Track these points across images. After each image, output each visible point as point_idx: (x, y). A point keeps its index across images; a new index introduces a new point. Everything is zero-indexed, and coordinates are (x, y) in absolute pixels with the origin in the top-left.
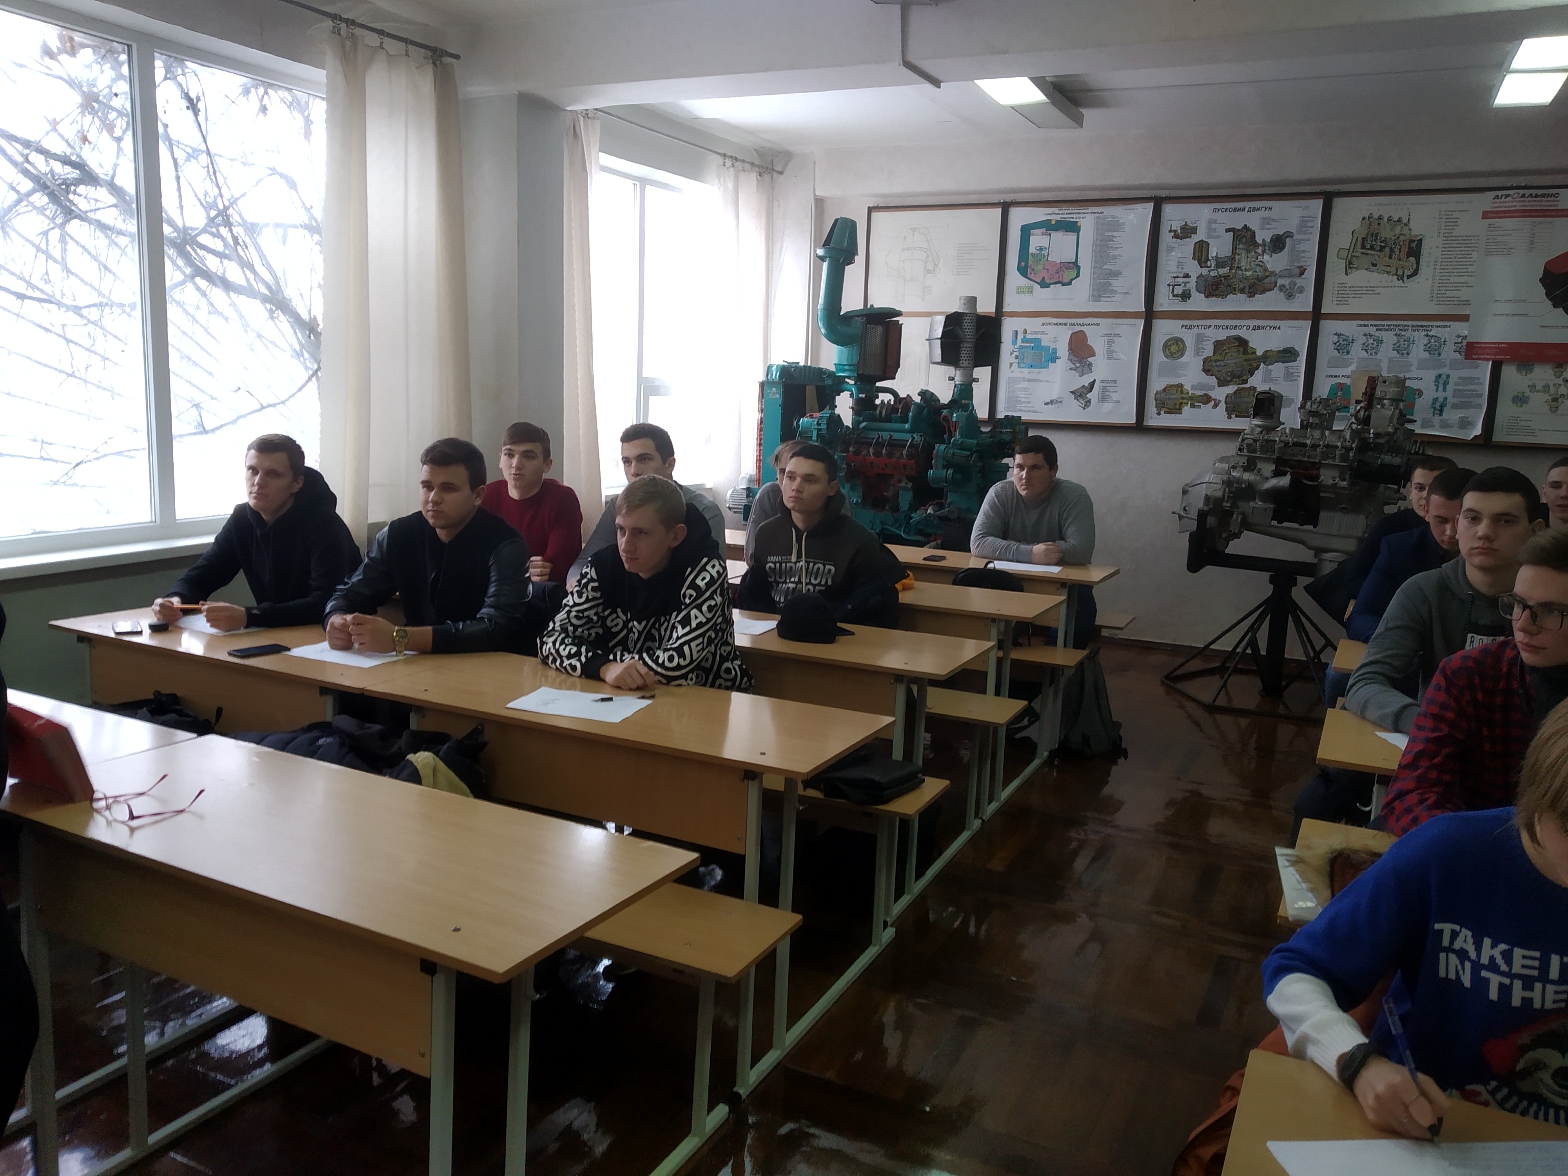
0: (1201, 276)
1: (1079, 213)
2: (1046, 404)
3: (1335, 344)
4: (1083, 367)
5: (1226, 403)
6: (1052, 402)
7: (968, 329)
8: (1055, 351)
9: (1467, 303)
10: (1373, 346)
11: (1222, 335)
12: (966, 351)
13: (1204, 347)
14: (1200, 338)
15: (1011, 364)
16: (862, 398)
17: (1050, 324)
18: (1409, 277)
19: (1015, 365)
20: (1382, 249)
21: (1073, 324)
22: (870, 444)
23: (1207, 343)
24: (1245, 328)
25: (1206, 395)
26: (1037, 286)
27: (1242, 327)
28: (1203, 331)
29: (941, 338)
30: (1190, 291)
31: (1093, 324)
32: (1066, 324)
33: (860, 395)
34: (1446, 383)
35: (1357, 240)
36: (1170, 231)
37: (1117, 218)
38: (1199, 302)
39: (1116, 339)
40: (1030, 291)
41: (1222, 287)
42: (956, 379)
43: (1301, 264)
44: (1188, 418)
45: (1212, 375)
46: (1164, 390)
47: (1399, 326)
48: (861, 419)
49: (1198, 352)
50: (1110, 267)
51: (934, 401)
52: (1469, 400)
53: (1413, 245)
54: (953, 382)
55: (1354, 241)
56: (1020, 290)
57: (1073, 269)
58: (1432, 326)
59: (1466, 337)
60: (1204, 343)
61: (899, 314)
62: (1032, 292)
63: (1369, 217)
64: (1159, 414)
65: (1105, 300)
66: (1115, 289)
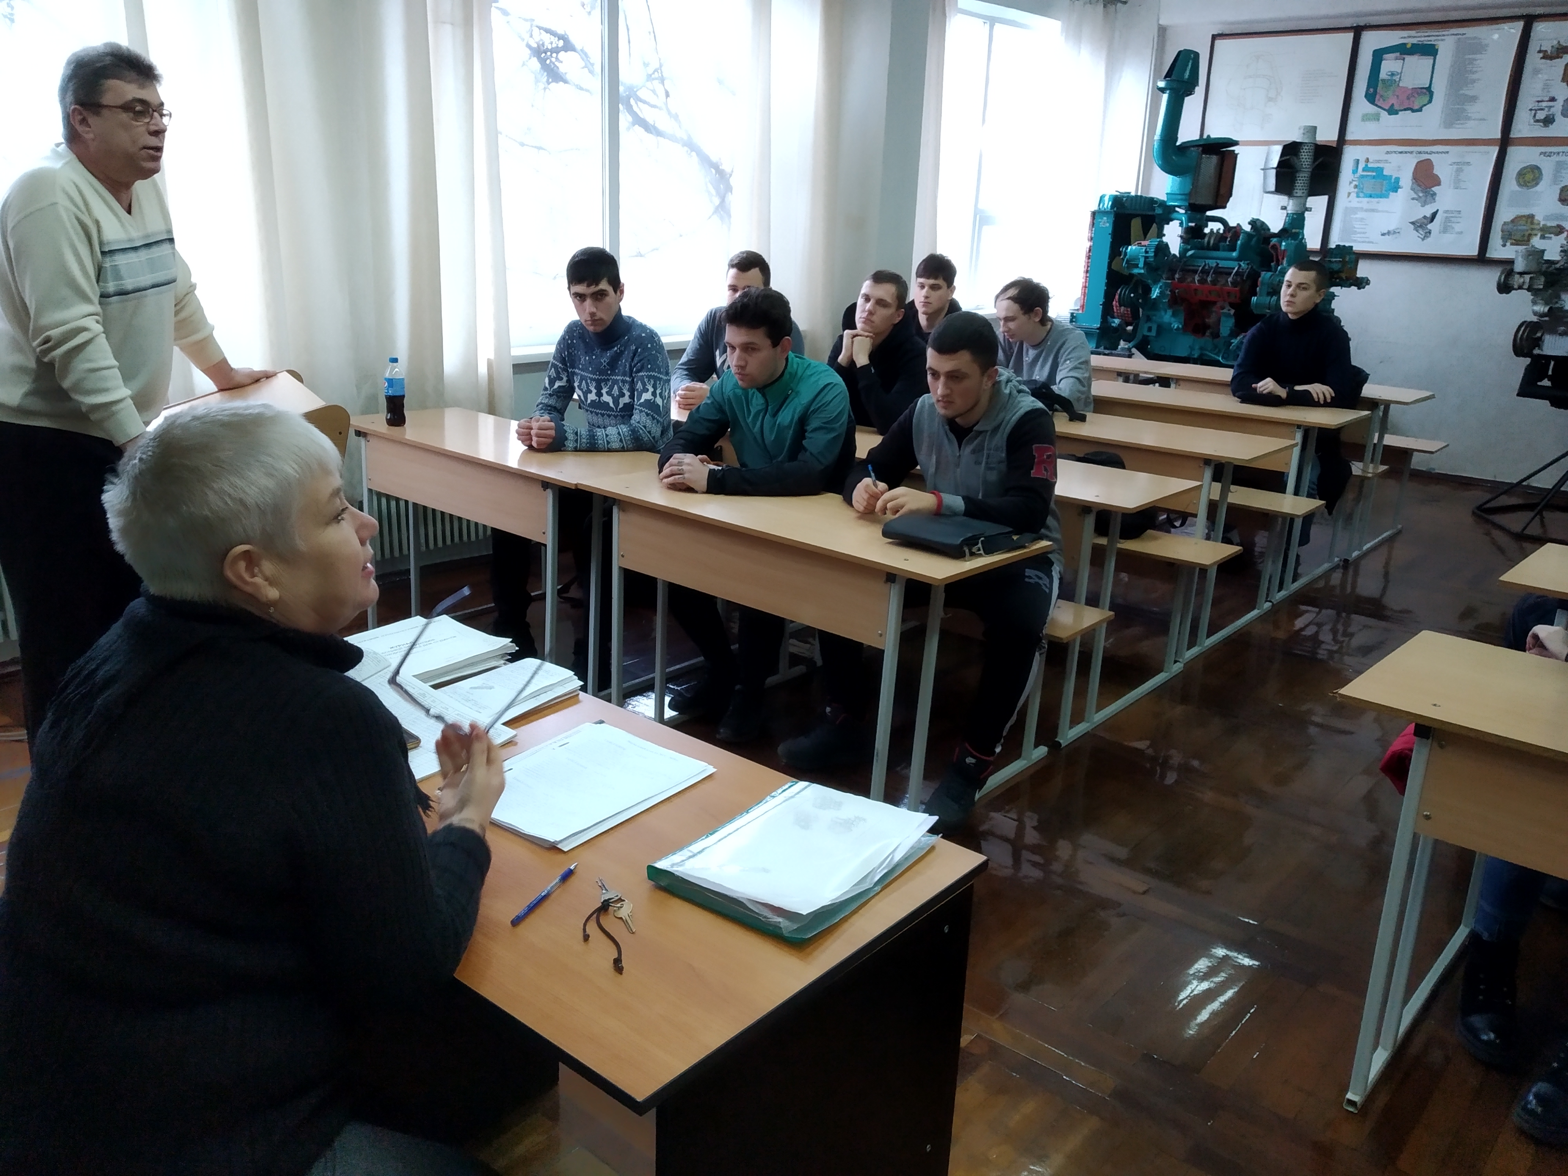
1: (1438, 36)
2: (1383, 235)
4: (1426, 196)
6: (1389, 233)
7: (1305, 158)
8: (1397, 180)
12: (1302, 180)
13: (1564, 175)
14: (1560, 166)
15: (1349, 194)
16: (1191, 227)
17: (1395, 152)
19: (1353, 195)
21: (1420, 153)
22: (1195, 272)
25: (1560, 226)
26: (1384, 114)
28: (1563, 158)
29: (1276, 168)
30: (1554, 115)
31: (1442, 152)
32: (1411, 153)
33: (1190, 224)
36: (1540, 52)
37: (1481, 38)
38: (1563, 127)
39: (1464, 167)
40: (1377, 118)
42: (1288, 208)
46: (1513, 221)
48: (1189, 247)
49: (1555, 181)
50: (1466, 92)
51: (1264, 230)
54: (1285, 211)
56: (1366, 118)
57: (1425, 94)
60: (1563, 171)
61: (1236, 143)
62: (1378, 120)
64: (1504, 245)
65: (1457, 126)
66: (1469, 115)
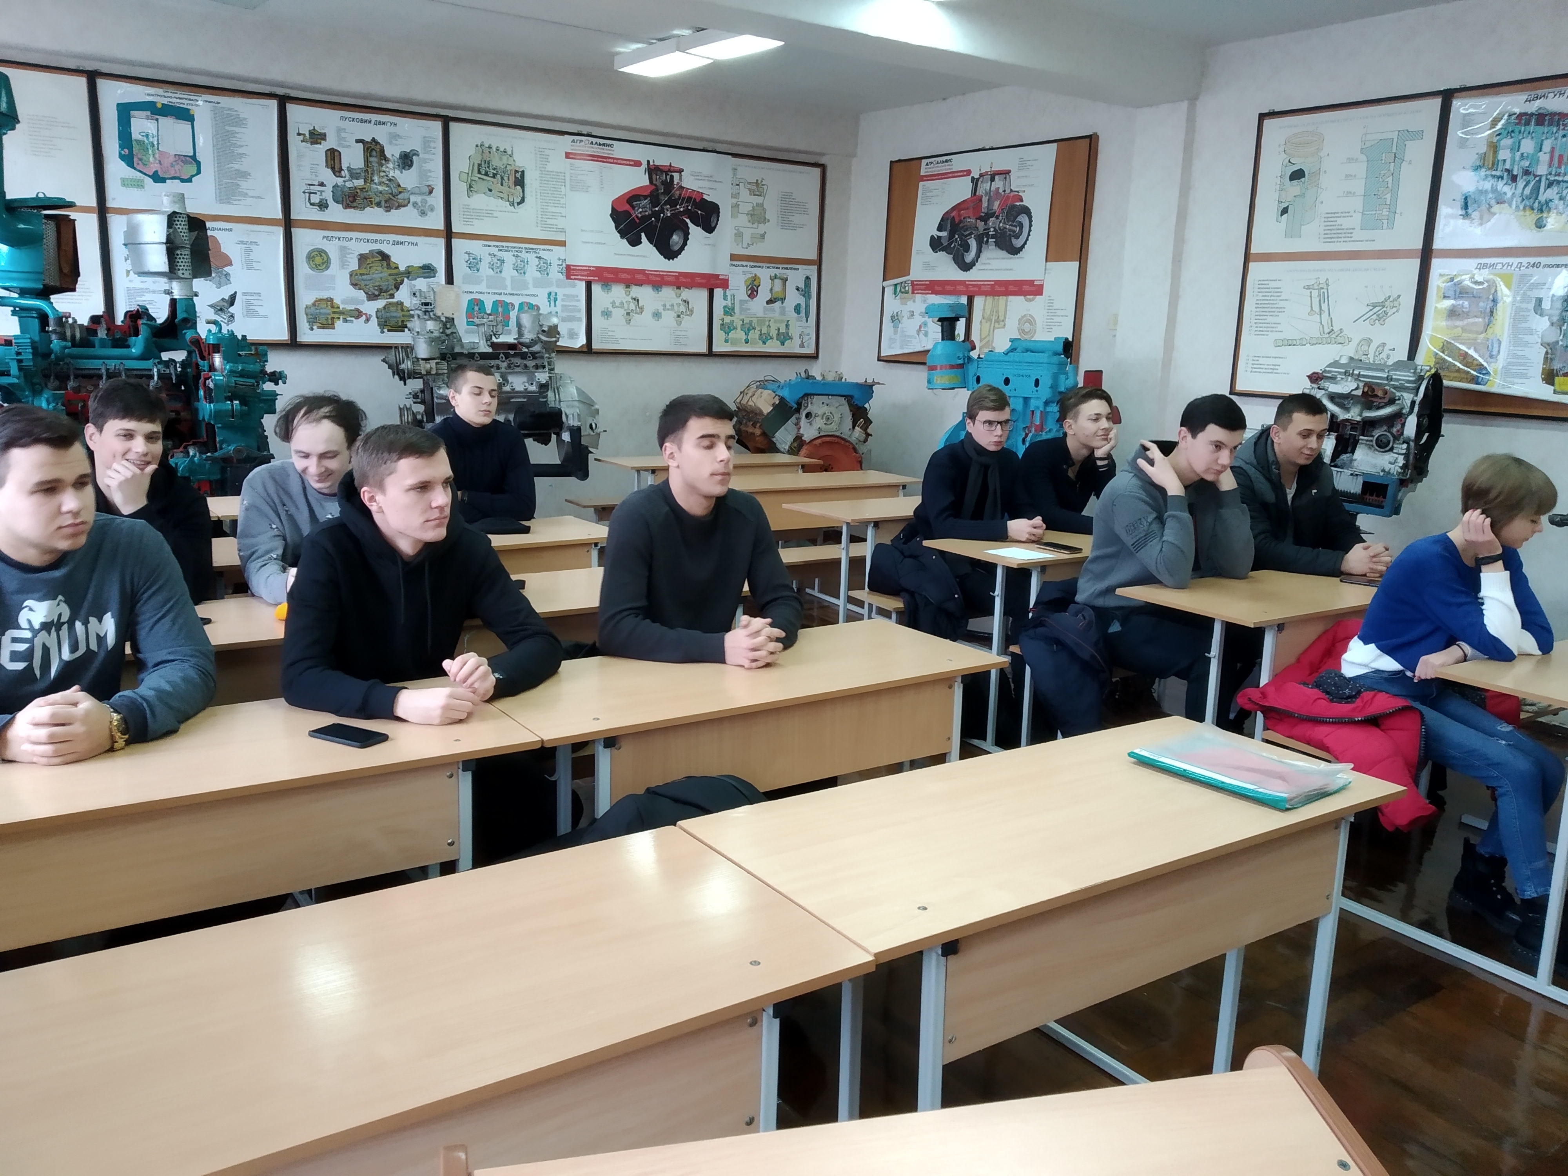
0: (336, 186)
1: (190, 100)
3: (467, 262)
4: (219, 277)
5: (377, 317)
7: (183, 231)
9: (563, 231)
10: (498, 265)
11: (365, 249)
12: (184, 260)
13: (349, 259)
14: (343, 251)
18: (519, 204)
20: (494, 176)
23: (351, 256)
24: (385, 242)
25: (357, 310)
26: (148, 180)
27: (382, 242)
28: (345, 244)
29: (166, 243)
30: (326, 200)
31: (226, 230)
34: (556, 300)
35: (473, 165)
36: (299, 134)
37: (236, 111)
38: (336, 213)
39: (253, 247)
40: (140, 185)
41: (359, 200)
42: (172, 293)
43: (428, 183)
44: (342, 333)
45: (360, 289)
46: (314, 304)
47: (515, 247)
48: (65, 344)
49: (343, 264)
50: (236, 167)
52: (572, 314)
53: (518, 175)
54: (169, 296)
55: (471, 166)
56: (126, 183)
57: (191, 163)
58: (540, 249)
59: (565, 260)
60: (348, 256)
62: (142, 186)
63: (481, 145)
64: (312, 329)
65: (235, 202)
66: (245, 191)
